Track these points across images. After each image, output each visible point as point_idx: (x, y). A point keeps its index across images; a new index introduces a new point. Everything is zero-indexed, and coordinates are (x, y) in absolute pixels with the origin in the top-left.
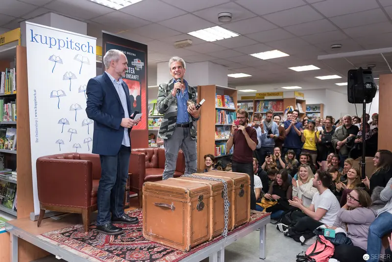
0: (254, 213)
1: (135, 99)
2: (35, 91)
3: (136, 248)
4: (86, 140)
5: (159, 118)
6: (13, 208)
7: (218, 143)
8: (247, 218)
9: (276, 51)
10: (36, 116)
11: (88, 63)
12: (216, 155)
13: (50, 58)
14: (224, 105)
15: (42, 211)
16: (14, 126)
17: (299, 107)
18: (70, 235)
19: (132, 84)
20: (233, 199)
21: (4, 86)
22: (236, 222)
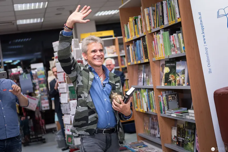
2: (200, 14)
10: (205, 43)
16: (183, 58)
21: (167, 17)
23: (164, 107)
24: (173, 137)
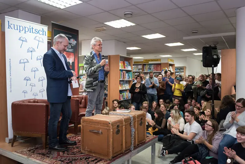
0: (148, 136)
1: (71, 64)
2: (10, 59)
3: (78, 159)
4: (41, 91)
5: (83, 76)
7: (121, 92)
8: (144, 139)
9: (158, 34)
10: (10, 75)
11: (43, 42)
12: (120, 100)
13: (20, 39)
14: (124, 68)
15: (15, 137)
17: (171, 68)
18: (34, 151)
19: (70, 55)
20: (136, 127)
22: (138, 142)
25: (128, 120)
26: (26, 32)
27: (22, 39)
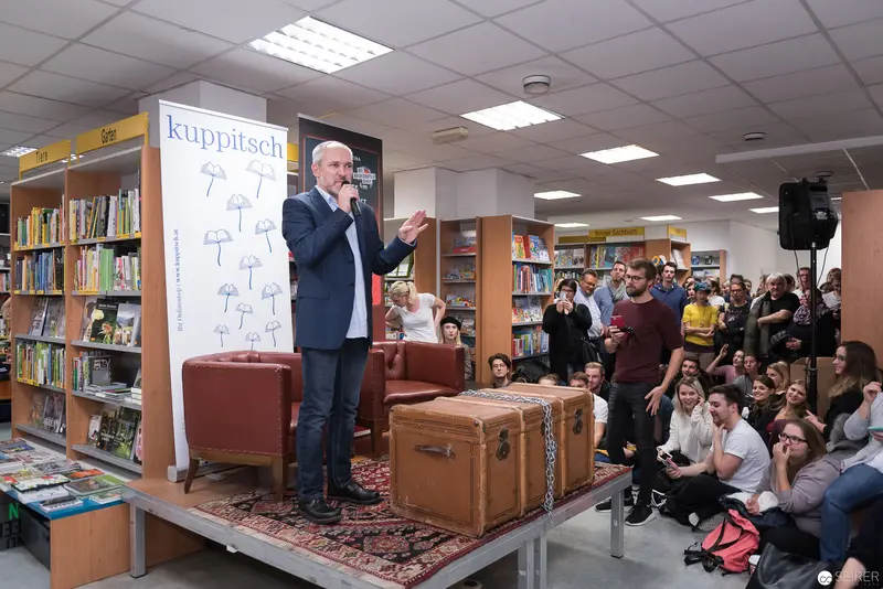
0: (599, 468)
2: (176, 232)
3: (380, 532)
4: (270, 327)
6: (132, 458)
7: (517, 330)
8: (586, 478)
9: (633, 146)
10: (178, 280)
13: (204, 170)
14: (528, 256)
15: (194, 463)
16: (135, 300)
17: (678, 259)
18: (251, 507)
20: (563, 438)
21: (115, 224)
22: (568, 484)
23: (82, 379)
24: (92, 432)
25: (535, 416)
26: (222, 149)
27: (210, 168)
